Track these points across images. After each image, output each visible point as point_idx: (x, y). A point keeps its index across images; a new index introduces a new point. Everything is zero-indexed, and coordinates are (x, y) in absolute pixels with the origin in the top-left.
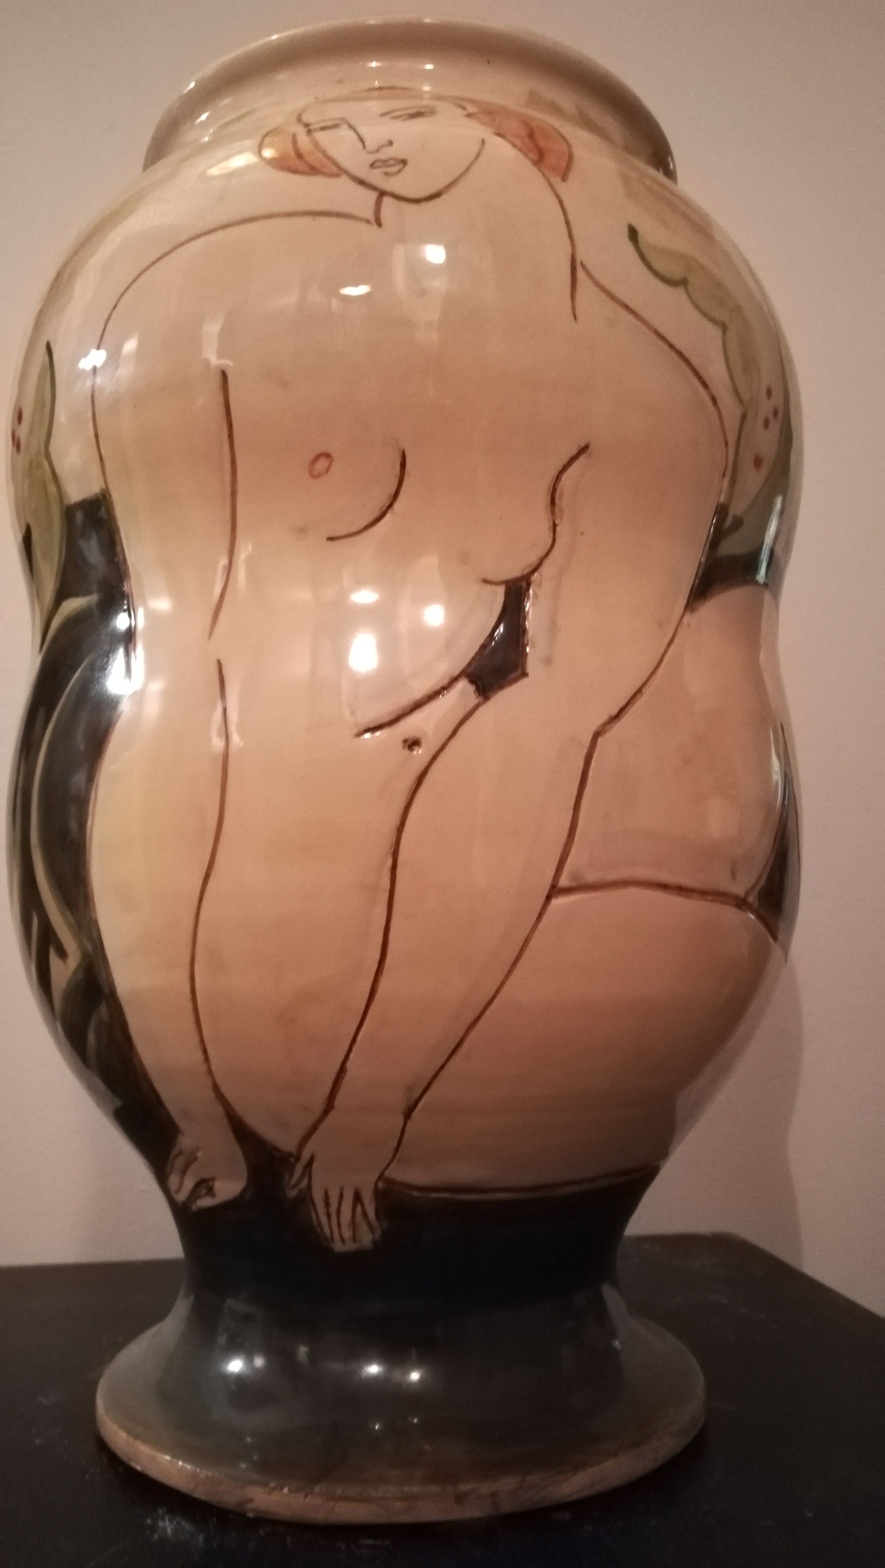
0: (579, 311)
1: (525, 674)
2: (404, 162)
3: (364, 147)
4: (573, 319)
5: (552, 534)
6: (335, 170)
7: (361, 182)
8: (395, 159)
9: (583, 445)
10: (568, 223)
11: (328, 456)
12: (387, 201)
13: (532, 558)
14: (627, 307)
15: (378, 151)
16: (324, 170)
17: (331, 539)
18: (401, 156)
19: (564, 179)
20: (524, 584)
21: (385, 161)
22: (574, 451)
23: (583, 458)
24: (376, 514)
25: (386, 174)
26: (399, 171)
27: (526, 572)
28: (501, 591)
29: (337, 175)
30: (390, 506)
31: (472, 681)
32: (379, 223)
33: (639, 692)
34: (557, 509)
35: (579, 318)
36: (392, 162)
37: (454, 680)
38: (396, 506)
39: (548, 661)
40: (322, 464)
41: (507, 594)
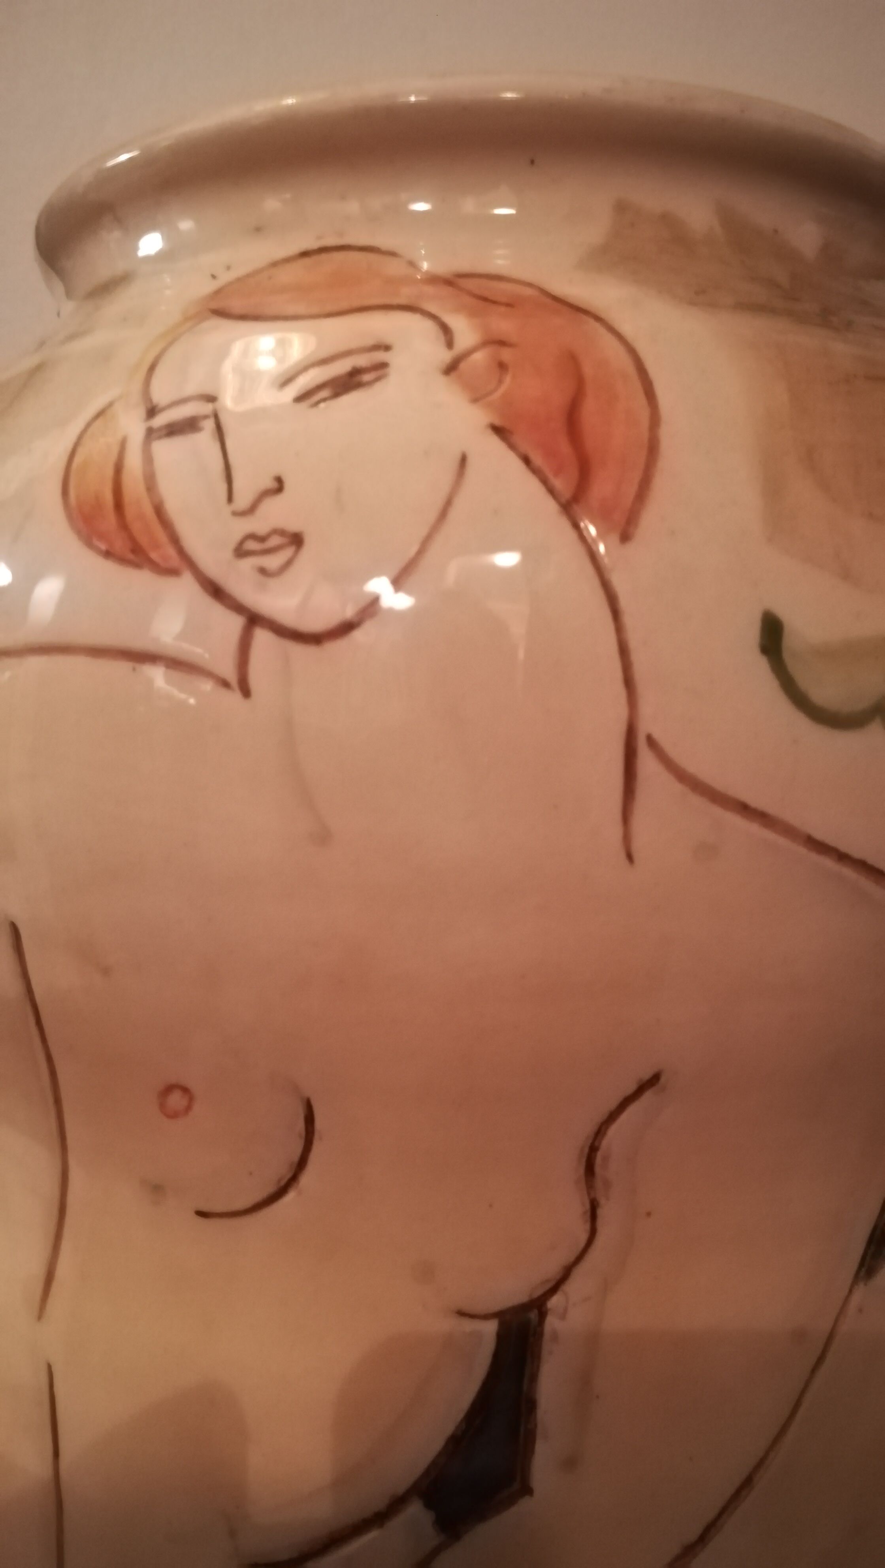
0: (639, 844)
1: (527, 1490)
2: (297, 540)
3: (230, 499)
4: (627, 862)
5: (588, 1226)
6: (174, 560)
7: (216, 592)
8: (281, 532)
9: (646, 1075)
10: (624, 651)
11: (185, 1090)
12: (262, 637)
13: (551, 1268)
14: (744, 809)
15: (251, 510)
16: (154, 555)
17: (202, 1214)
18: (293, 526)
19: (625, 537)
20: (533, 1315)
21: (262, 539)
22: (631, 1088)
23: (648, 1096)
24: (270, 1189)
25: (263, 571)
26: (289, 563)
27: (539, 1292)
28: (491, 1328)
29: (173, 572)
30: (294, 1179)
31: (429, 1503)
32: (246, 691)
33: (748, 1482)
34: (599, 1183)
35: (636, 855)
36: (275, 541)
37: (397, 1504)
38: (306, 1179)
39: (570, 1463)
40: (176, 1100)
41: (502, 1337)
